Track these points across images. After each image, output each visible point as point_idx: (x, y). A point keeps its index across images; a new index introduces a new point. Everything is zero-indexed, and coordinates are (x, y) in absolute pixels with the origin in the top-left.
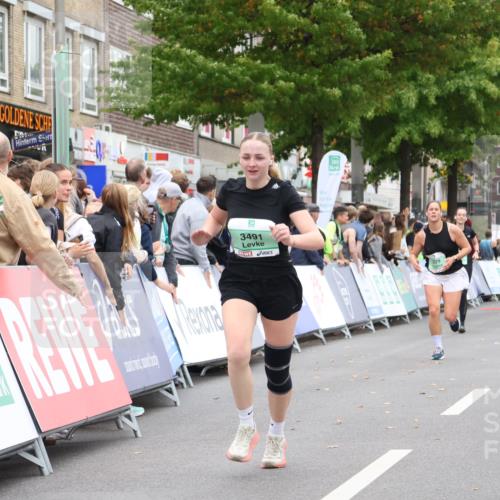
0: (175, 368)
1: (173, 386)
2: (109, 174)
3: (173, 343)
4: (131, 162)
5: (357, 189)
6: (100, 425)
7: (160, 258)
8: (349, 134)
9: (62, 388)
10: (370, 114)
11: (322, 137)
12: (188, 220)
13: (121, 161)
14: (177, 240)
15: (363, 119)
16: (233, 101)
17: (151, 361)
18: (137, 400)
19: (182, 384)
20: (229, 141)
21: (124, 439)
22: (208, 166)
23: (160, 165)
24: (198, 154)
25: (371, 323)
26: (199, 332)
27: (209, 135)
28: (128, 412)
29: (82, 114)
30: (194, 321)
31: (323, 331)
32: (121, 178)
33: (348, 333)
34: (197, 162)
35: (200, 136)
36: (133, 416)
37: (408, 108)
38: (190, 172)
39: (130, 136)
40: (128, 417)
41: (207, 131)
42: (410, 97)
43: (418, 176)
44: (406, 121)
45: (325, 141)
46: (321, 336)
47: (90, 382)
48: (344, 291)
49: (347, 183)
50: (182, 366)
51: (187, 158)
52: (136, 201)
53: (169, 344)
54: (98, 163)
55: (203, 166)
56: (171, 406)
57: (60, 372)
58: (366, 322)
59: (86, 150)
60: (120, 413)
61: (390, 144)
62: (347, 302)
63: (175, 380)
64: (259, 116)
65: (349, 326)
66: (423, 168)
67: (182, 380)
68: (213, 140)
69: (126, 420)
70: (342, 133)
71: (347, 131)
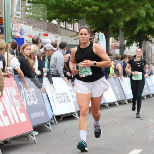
0: (50, 117)
1: (49, 124)
2: (25, 41)
3: (50, 107)
4: (34, 36)
5: (122, 48)
6: (21, 138)
7: (45, 74)
8: (119, 27)
9: (7, 123)
10: (127, 19)
11: (109, 28)
12: (56, 59)
13: (30, 36)
14: (52, 67)
15: (124, 22)
16: (75, 13)
17: (41, 114)
18: (35, 129)
19: (53, 123)
20: (72, 29)
21: (30, 144)
22: (64, 39)
23: (45, 38)
24: (60, 34)
25: (127, 100)
26: (60, 103)
27: (64, 27)
28: (32, 133)
29: (15, 17)
30: (59, 98)
31: (108, 103)
32: (30, 43)
33: (117, 104)
34: (60, 37)
35: (61, 27)
36: (34, 135)
37: (142, 17)
38: (57, 41)
39: (34, 27)
40: (32, 135)
41: (64, 25)
42: (143, 13)
43: (145, 44)
44: (141, 22)
45: (110, 30)
46: (107, 105)
47: (17, 121)
48: (116, 88)
49: (118, 46)
50: (53, 116)
51: (56, 35)
52: (36, 51)
53: (48, 107)
54: (21, 37)
55: (62, 39)
56: (49, 131)
57: (6, 117)
58: (125, 100)
59: (16, 32)
60: (29, 134)
61: (135, 32)
62: (118, 92)
63: (50, 121)
64: (84, 19)
65: (118, 101)
66: (147, 41)
67: (53, 121)
68: (66, 28)
69: (31, 137)
70: (116, 27)
71: (118, 26)
